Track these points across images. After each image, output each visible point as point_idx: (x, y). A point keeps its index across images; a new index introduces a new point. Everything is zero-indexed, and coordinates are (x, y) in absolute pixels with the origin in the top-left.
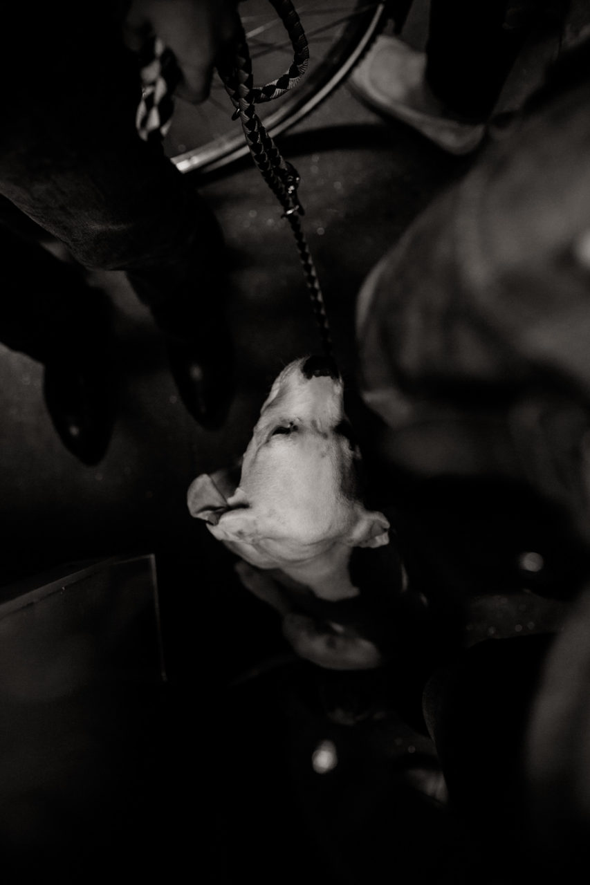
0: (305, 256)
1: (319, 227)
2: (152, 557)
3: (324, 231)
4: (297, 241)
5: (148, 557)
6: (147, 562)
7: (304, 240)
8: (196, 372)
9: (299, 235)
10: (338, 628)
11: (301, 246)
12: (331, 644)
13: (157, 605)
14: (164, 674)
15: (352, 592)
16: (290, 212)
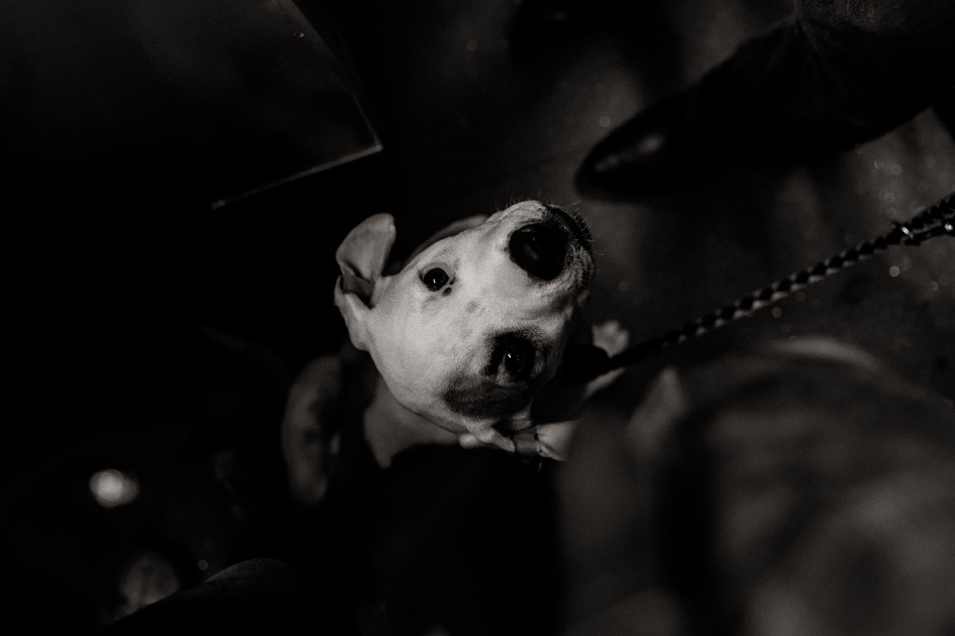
0: (852, 255)
1: (901, 268)
2: (378, 148)
3: (896, 275)
4: (872, 242)
5: (377, 141)
6: (369, 143)
7: (877, 251)
8: (651, 144)
9: (882, 243)
10: (335, 445)
11: (867, 249)
12: (309, 436)
13: (314, 170)
14: (221, 203)
15: (383, 456)
16: (906, 231)
